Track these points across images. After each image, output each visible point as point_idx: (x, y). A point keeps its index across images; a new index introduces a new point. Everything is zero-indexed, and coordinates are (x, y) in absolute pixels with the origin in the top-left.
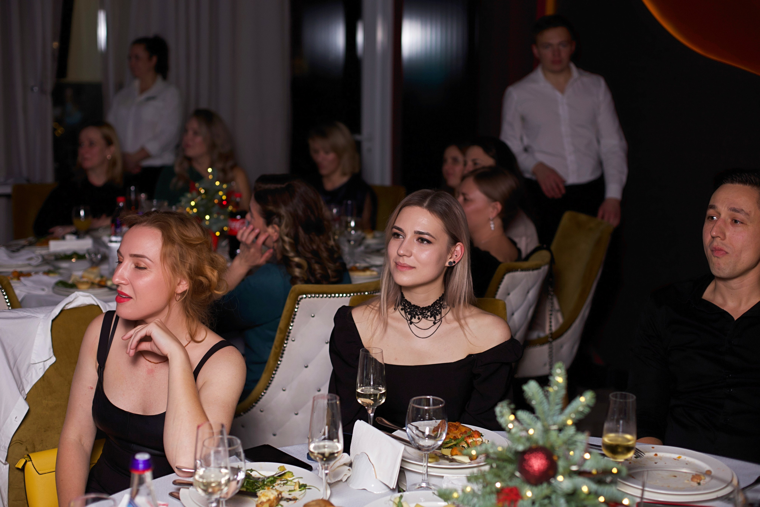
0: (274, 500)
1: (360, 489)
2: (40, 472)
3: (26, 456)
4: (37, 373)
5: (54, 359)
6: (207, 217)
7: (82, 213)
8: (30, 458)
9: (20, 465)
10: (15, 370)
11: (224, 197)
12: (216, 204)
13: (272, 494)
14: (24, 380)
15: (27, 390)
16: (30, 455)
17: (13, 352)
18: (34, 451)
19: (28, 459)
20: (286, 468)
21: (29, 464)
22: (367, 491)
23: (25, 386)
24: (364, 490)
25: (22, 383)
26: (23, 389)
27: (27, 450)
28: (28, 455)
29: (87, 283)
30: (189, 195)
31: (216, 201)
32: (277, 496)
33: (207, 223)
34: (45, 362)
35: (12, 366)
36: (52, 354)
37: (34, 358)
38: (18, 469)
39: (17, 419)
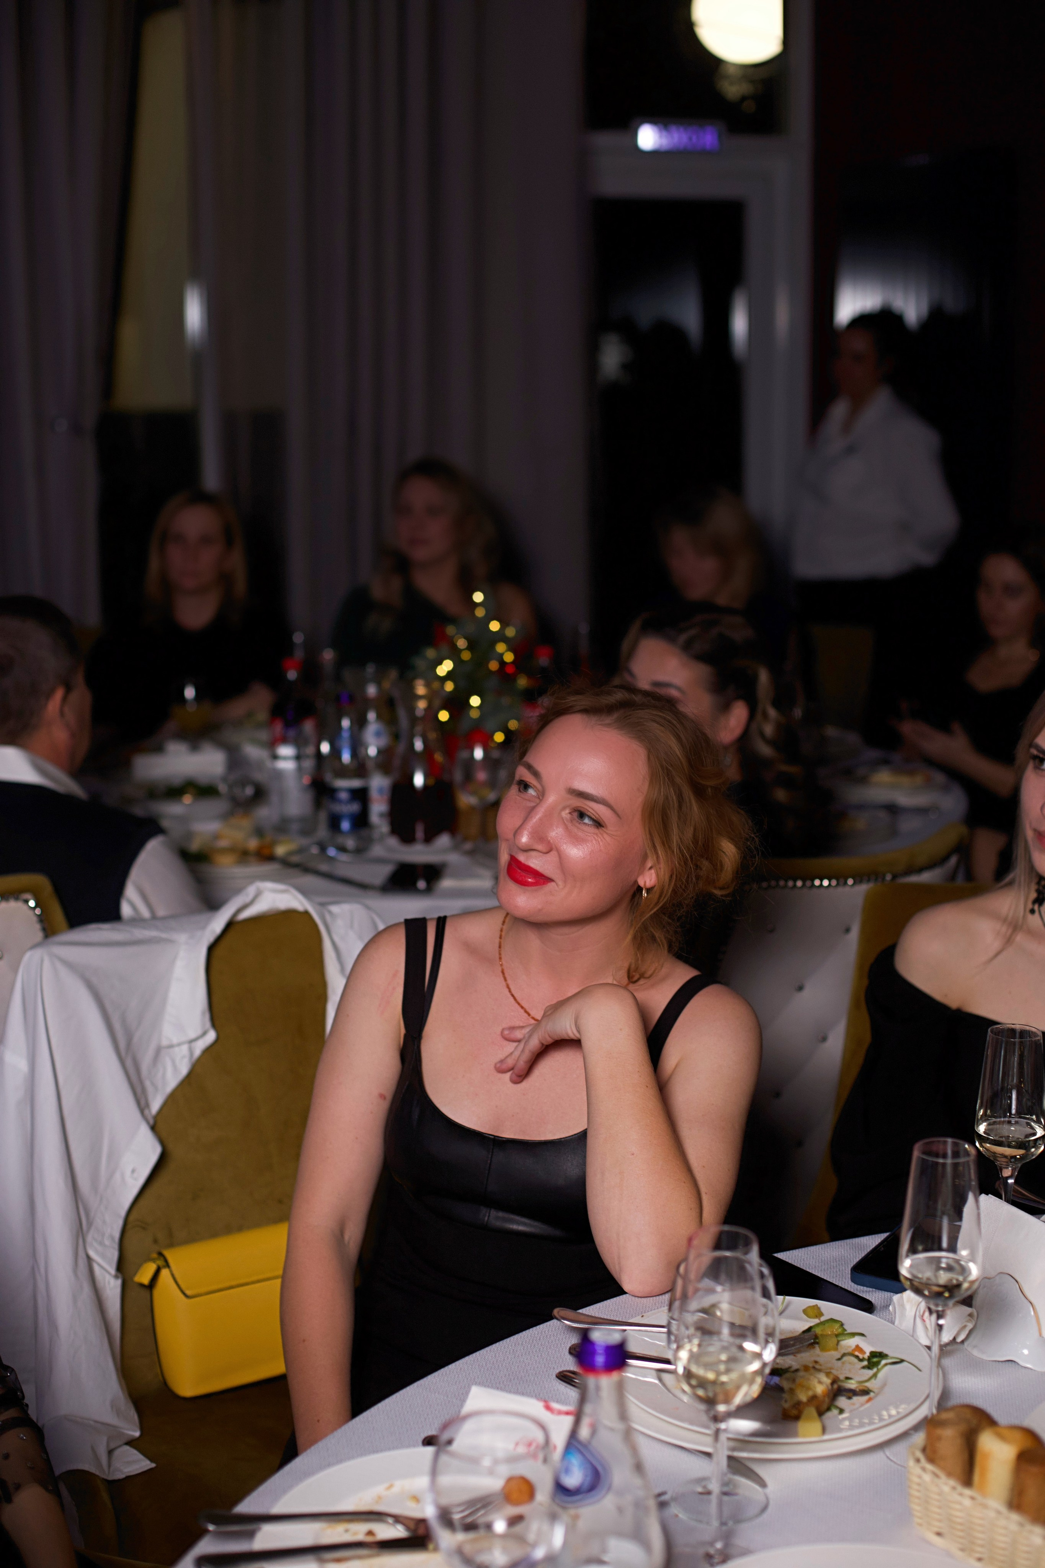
0: (824, 1396)
1: (999, 1361)
2: (188, 1292)
3: (155, 1255)
4: (175, 1069)
5: (212, 1036)
6: (475, 701)
7: (190, 693)
8: (166, 1261)
9: (144, 1276)
10: (129, 1063)
11: (509, 657)
12: (491, 672)
13: (820, 1382)
14: (148, 1084)
15: (155, 1105)
16: (167, 1253)
17: (124, 1021)
18: (171, 1245)
19: (161, 1262)
20: (823, 1310)
21: (165, 1273)
22: (1018, 1364)
23: (150, 1097)
24: (1010, 1362)
25: (144, 1090)
26: (147, 1105)
27: (155, 1241)
28: (161, 1254)
29: (231, 850)
30: (431, 653)
31: (494, 666)
32: (830, 1387)
33: (474, 714)
34: (193, 1044)
35: (123, 1053)
36: (208, 1024)
37: (169, 1033)
38: (142, 1285)
39: (135, 1175)
